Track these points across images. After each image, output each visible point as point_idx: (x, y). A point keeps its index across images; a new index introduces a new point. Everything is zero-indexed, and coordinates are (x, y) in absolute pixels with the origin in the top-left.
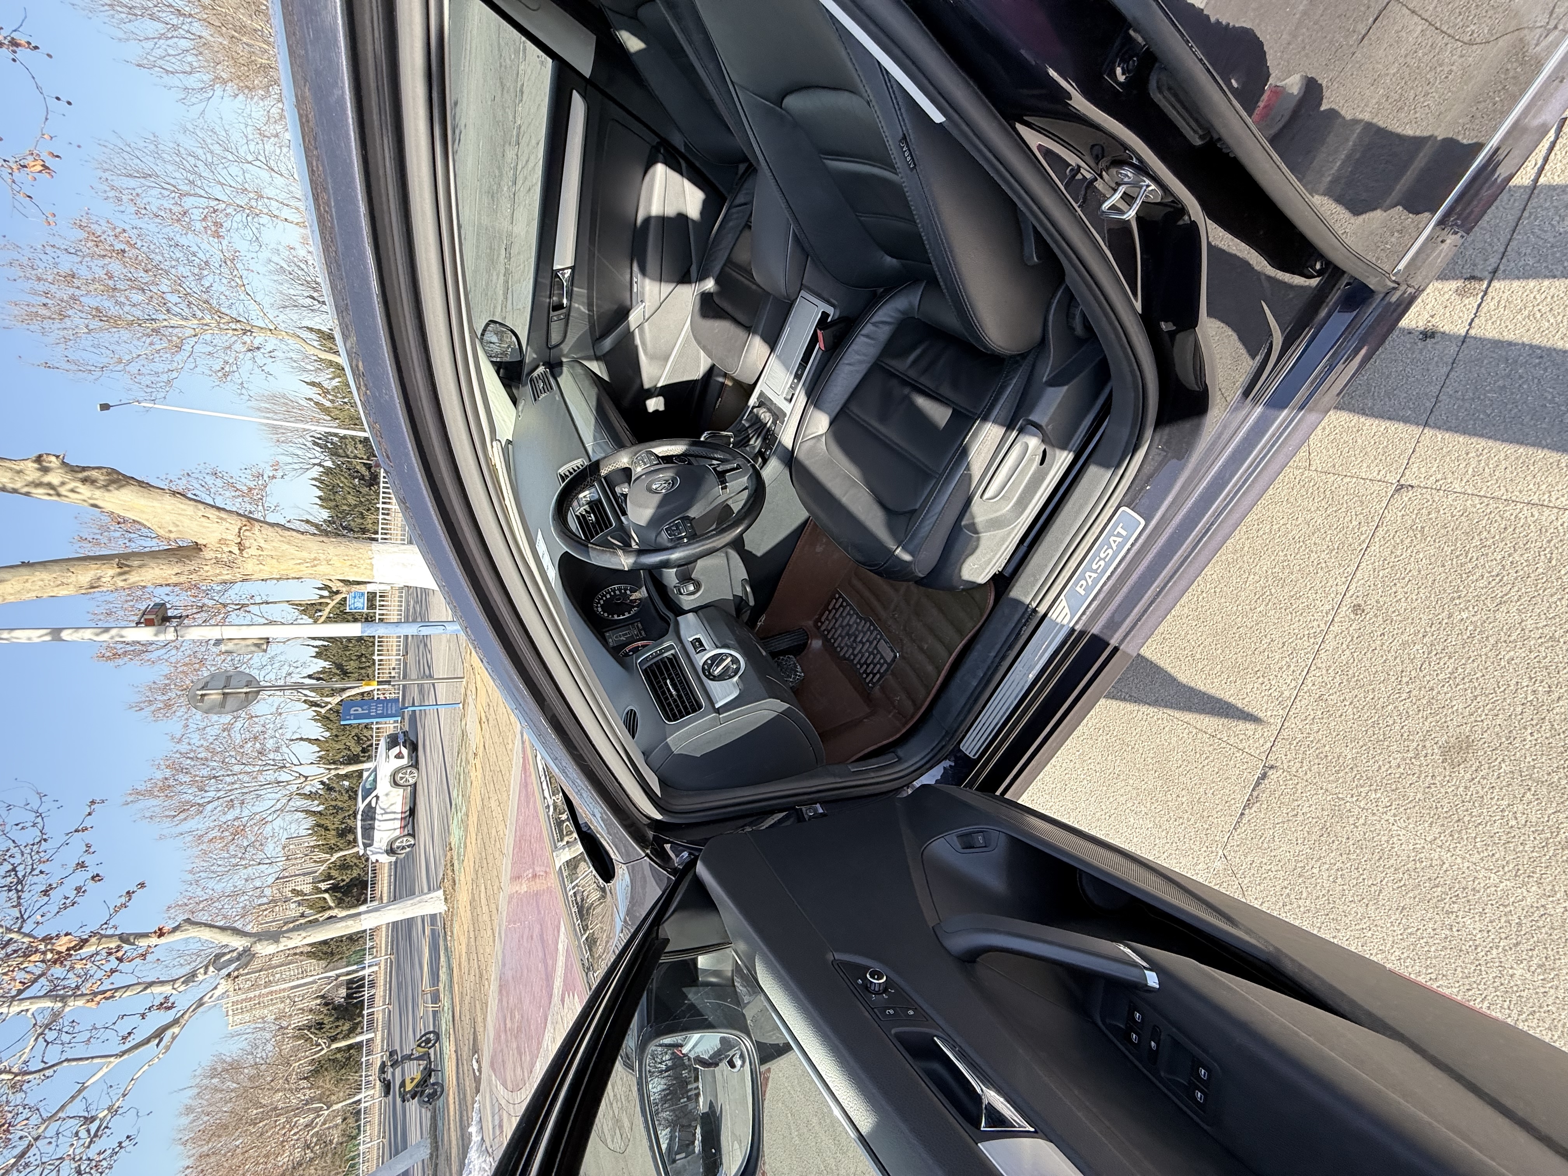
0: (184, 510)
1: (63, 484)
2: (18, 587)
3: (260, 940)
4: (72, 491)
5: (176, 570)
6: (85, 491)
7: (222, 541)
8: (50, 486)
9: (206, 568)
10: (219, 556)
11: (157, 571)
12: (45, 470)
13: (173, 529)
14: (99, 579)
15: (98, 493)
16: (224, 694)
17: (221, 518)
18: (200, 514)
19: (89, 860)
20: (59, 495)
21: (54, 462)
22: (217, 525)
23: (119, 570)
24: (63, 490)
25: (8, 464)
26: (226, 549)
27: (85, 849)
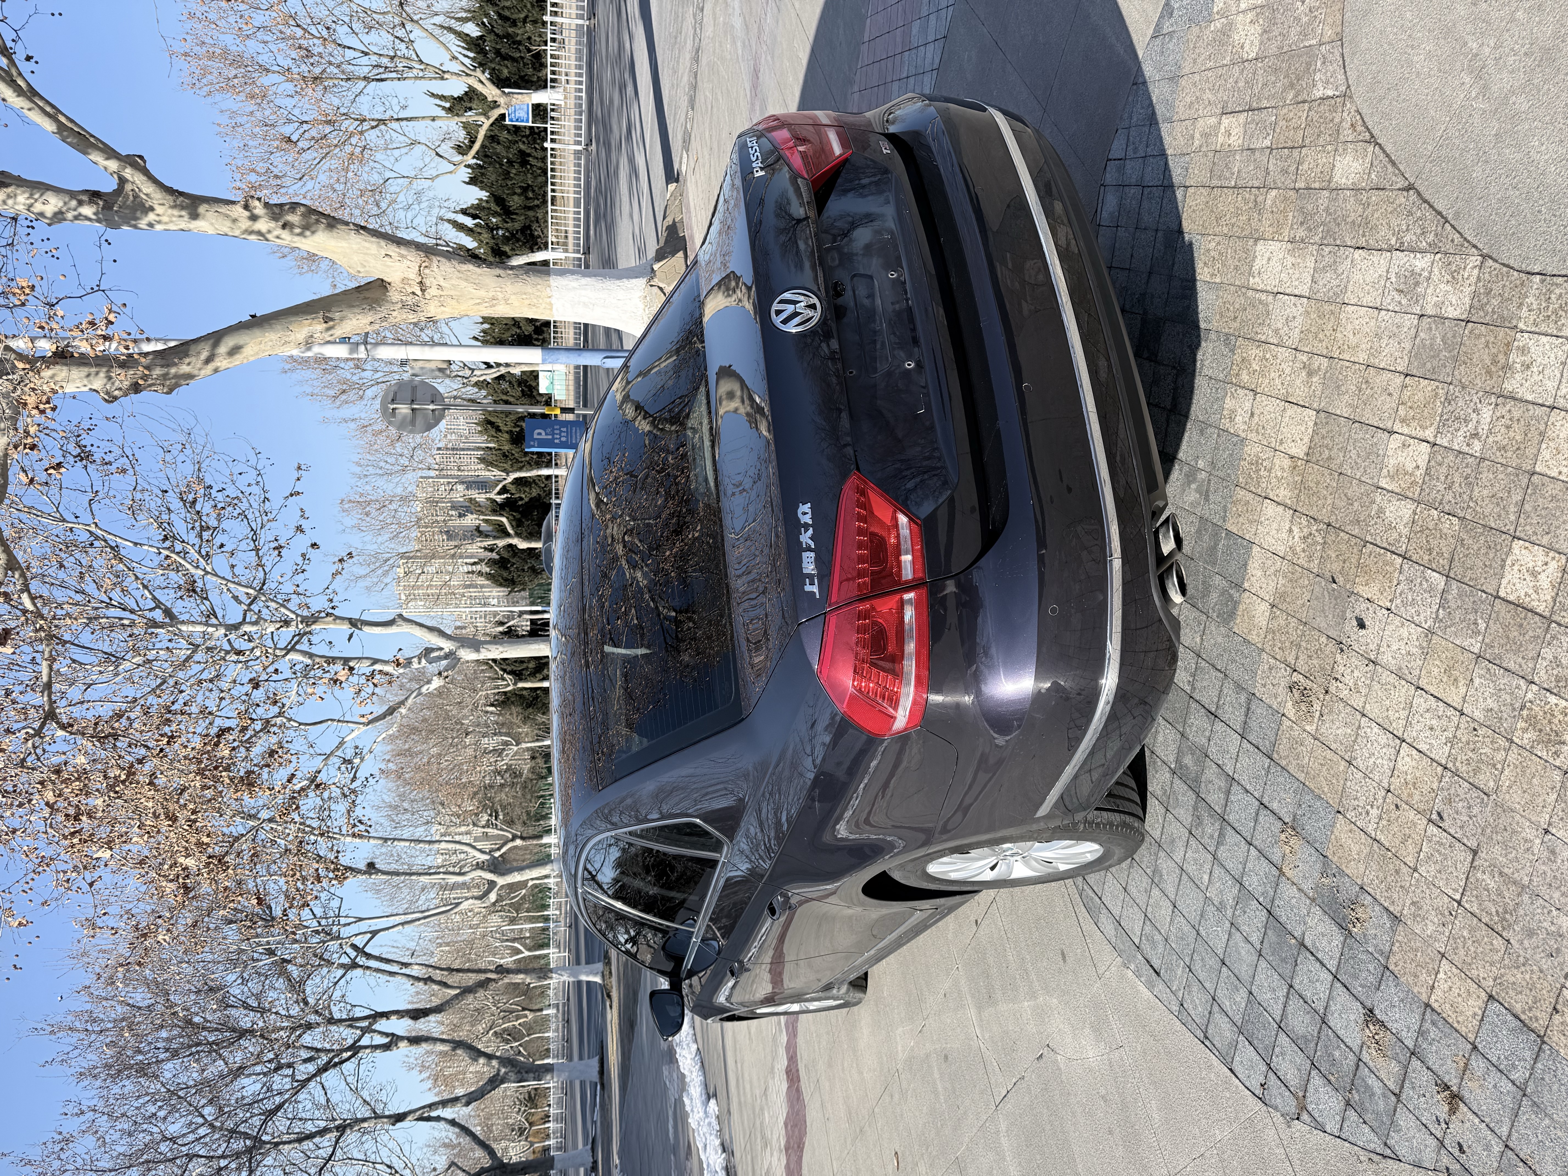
0: (368, 249)
1: (269, 232)
2: (256, 349)
3: (463, 646)
4: (278, 237)
5: (370, 319)
6: (285, 234)
7: (405, 280)
8: (259, 233)
9: (395, 314)
10: (404, 298)
11: (354, 321)
12: (254, 218)
13: (362, 270)
14: (312, 336)
15: (296, 239)
16: (413, 410)
17: (402, 256)
18: (383, 253)
19: (305, 525)
20: (267, 240)
21: (259, 210)
22: (398, 264)
23: (325, 325)
24: (269, 236)
25: (224, 209)
26: (410, 291)
27: (300, 513)
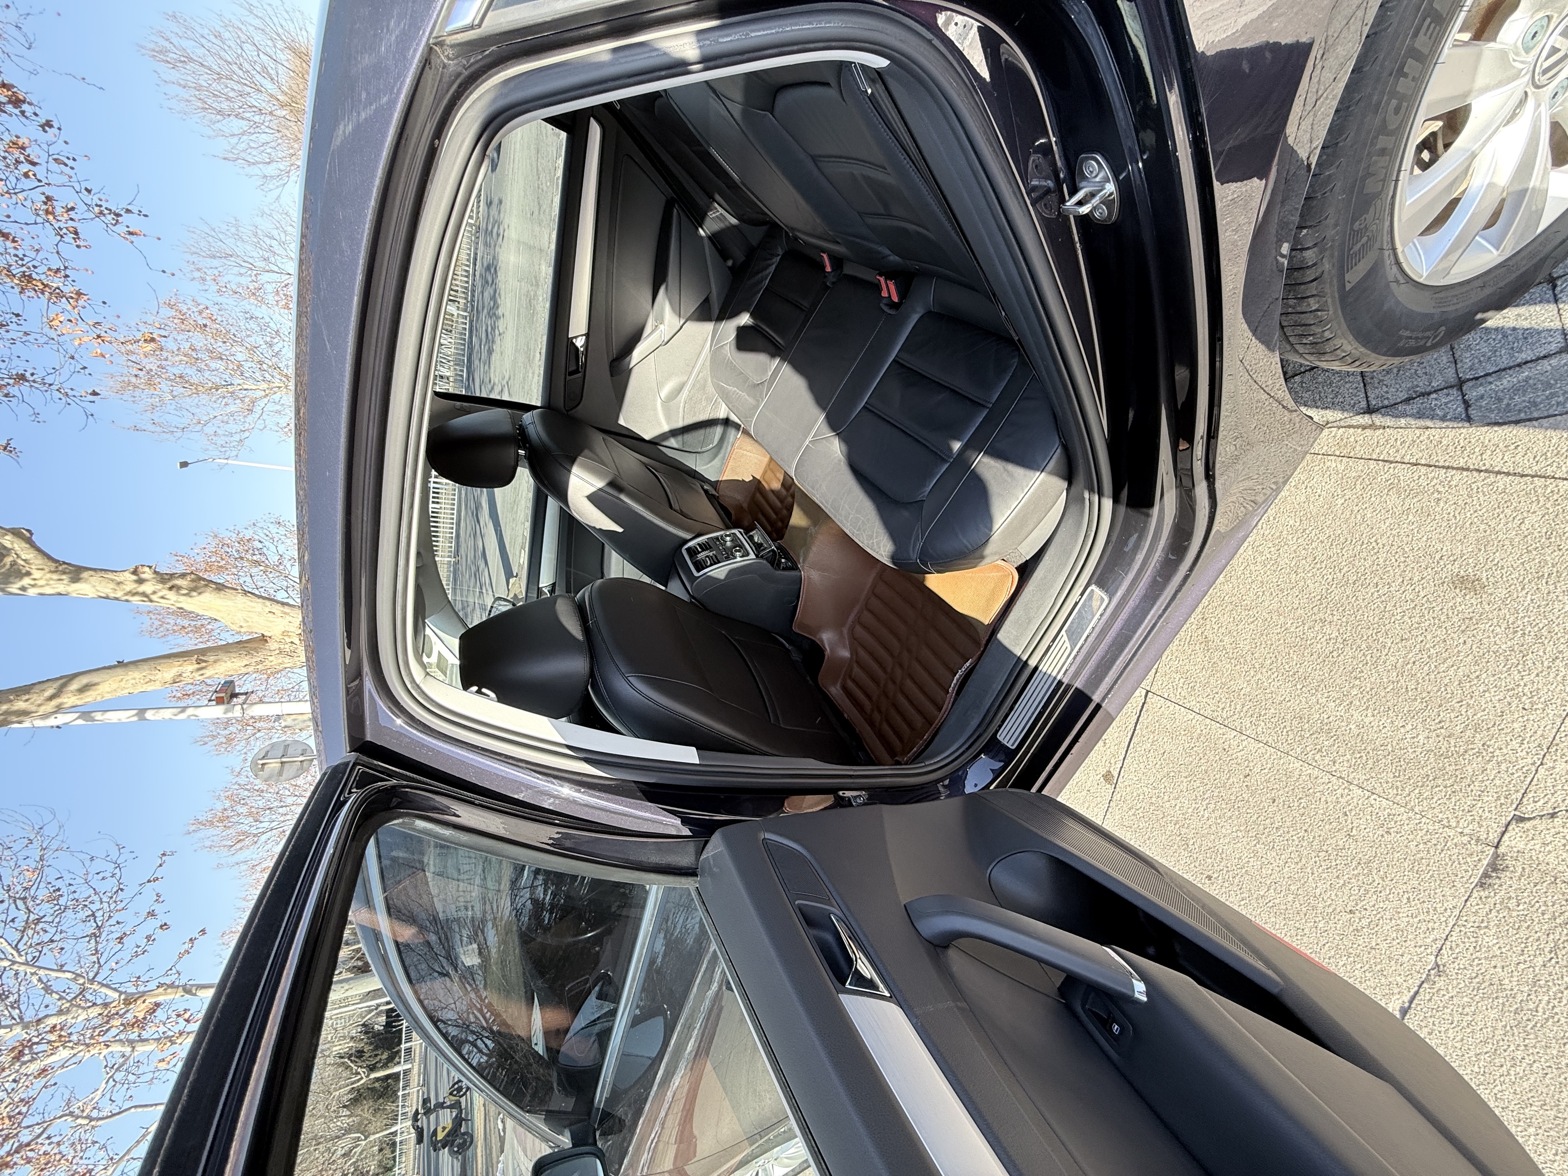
0: (253, 607)
1: (154, 593)
2: (115, 686)
4: (162, 597)
5: (245, 662)
6: (172, 595)
7: (285, 633)
8: (144, 594)
9: (270, 658)
10: (282, 647)
11: (229, 664)
12: (141, 581)
13: (244, 624)
14: (180, 675)
15: (182, 598)
16: (282, 763)
17: (285, 613)
18: (267, 610)
19: (158, 908)
20: (151, 601)
21: (147, 574)
22: (281, 619)
23: (197, 666)
24: (154, 597)
25: (110, 576)
26: (288, 640)
27: (155, 898)
